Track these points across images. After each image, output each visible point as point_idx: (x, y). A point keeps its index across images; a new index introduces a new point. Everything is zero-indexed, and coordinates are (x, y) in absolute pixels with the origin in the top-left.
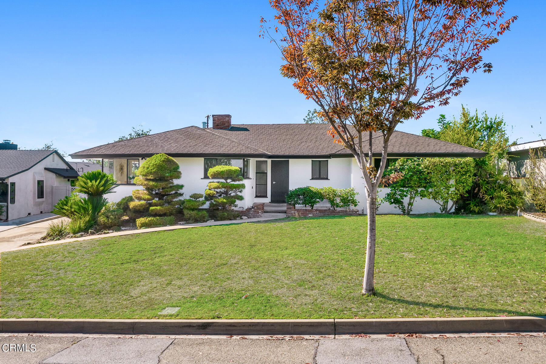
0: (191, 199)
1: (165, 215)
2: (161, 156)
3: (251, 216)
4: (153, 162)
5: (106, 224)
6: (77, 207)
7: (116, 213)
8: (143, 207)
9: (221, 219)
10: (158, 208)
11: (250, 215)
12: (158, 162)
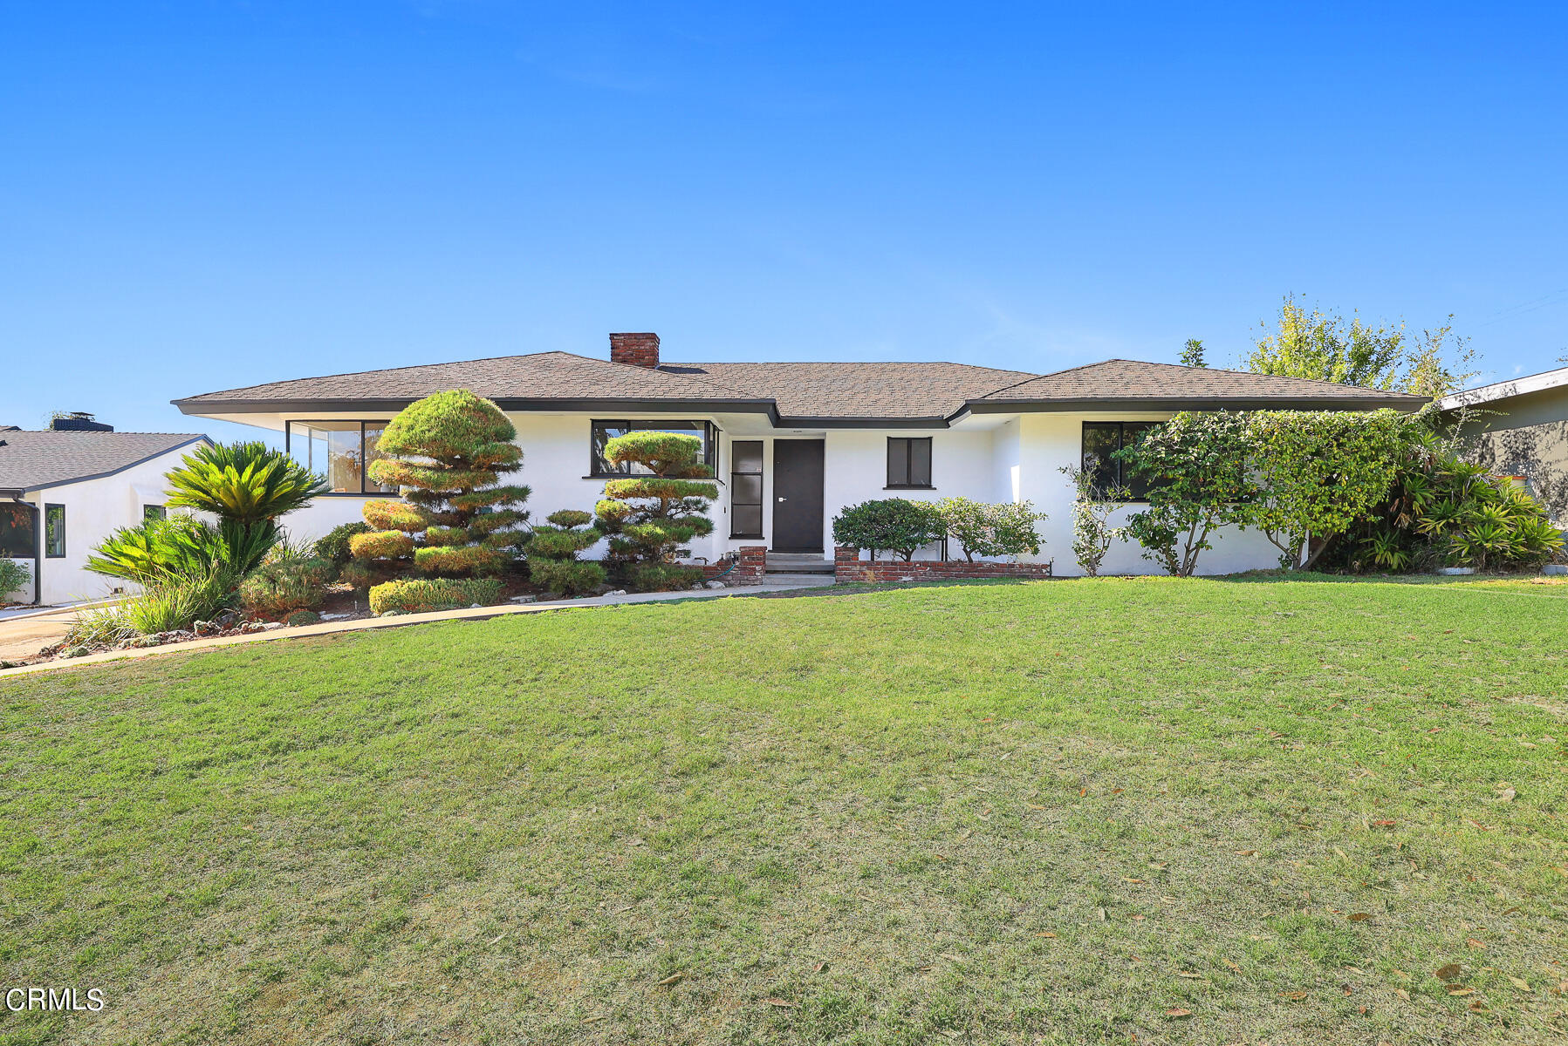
0: (554, 525)
1: (466, 573)
2: (455, 395)
3: (732, 582)
4: (427, 412)
5: (265, 601)
6: (171, 551)
7: (301, 567)
8: (394, 548)
9: (648, 586)
10: (444, 552)
11: (730, 578)
12: (444, 410)
